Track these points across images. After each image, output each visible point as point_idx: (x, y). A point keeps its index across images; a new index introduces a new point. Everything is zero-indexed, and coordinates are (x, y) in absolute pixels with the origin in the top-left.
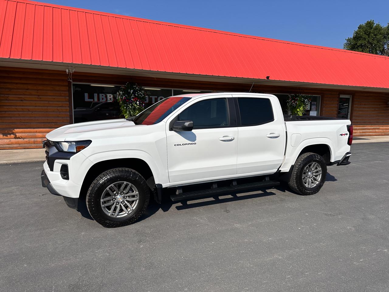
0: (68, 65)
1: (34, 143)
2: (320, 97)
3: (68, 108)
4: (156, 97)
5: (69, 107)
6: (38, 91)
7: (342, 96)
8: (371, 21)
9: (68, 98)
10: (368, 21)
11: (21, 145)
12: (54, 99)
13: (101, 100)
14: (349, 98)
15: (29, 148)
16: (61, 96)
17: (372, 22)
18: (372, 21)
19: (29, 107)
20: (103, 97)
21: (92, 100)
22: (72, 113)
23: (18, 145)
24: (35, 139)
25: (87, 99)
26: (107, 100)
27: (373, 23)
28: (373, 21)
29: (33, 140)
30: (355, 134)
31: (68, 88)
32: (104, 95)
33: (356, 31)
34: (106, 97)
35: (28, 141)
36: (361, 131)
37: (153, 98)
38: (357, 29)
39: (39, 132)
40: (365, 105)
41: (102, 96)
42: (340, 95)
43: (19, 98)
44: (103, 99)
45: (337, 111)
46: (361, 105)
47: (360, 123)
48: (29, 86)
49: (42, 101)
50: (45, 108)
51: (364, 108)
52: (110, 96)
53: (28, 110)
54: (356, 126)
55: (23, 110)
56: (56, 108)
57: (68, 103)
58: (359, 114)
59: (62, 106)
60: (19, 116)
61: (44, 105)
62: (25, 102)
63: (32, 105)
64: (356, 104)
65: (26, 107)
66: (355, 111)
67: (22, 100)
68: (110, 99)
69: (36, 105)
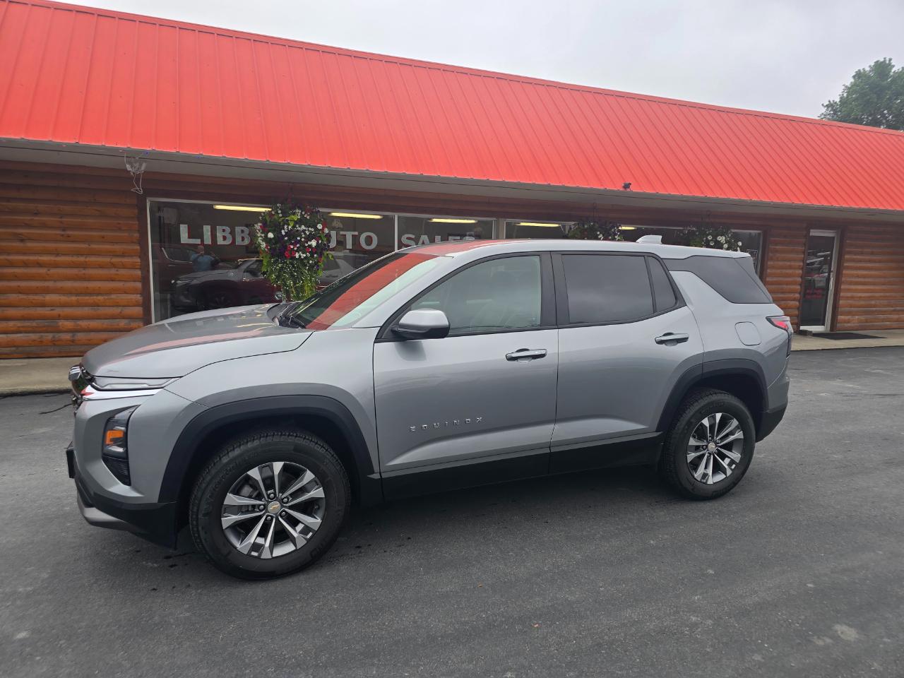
0: (132, 155)
1: (54, 343)
2: (759, 234)
3: (139, 260)
4: (356, 233)
5: (140, 257)
6: (61, 218)
7: (814, 233)
8: (885, 61)
9: (136, 235)
10: (878, 61)
11: (20, 349)
12: (103, 237)
13: (220, 241)
14: (834, 238)
15: (43, 355)
16: (120, 229)
17: (887, 62)
18: (887, 59)
19: (40, 258)
20: (224, 234)
21: (198, 241)
22: (148, 271)
23: (14, 349)
24: (57, 335)
25: (184, 237)
26: (234, 239)
27: (890, 64)
28: (890, 60)
29: (50, 336)
30: (849, 325)
31: (136, 211)
32: (228, 229)
33: (848, 84)
34: (232, 233)
35: (40, 338)
36: (863, 318)
37: (349, 235)
38: (849, 81)
39: (67, 318)
40: (872, 253)
41: (224, 230)
42: (811, 230)
43: (15, 234)
44: (225, 238)
45: (802, 269)
46: (862, 253)
47: (860, 297)
48: (41, 207)
49: (73, 242)
50: (82, 259)
51: (870, 261)
52: (242, 231)
53: (39, 265)
54: (851, 306)
55: (26, 264)
56: (107, 260)
57: (138, 247)
58: (858, 276)
59: (123, 255)
60: (16, 277)
61: (79, 254)
62: (29, 244)
63: (49, 252)
64: (849, 253)
65: (32, 258)
66: (848, 268)
67: (22, 241)
68: (243, 239)
69: (57, 253)
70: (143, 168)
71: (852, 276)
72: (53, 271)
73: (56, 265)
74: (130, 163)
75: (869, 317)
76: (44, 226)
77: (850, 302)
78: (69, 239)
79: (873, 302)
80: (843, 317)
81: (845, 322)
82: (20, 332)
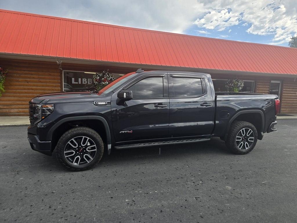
0: (58, 58)
2: (254, 82)
3: (60, 88)
6: (39, 76)
9: (60, 81)
11: (26, 113)
12: (50, 81)
13: (83, 83)
14: (280, 83)
16: (55, 79)
19: (32, 87)
21: (77, 83)
25: (73, 82)
26: (87, 82)
31: (60, 74)
32: (86, 79)
36: (290, 109)
40: (293, 88)
41: (85, 80)
42: (272, 81)
43: (26, 81)
44: (85, 82)
46: (289, 88)
47: (289, 103)
48: (33, 73)
49: (42, 83)
50: (44, 88)
51: (292, 91)
52: (90, 80)
53: (32, 89)
54: (286, 105)
55: (29, 89)
56: (51, 88)
57: (60, 85)
58: (288, 96)
59: (55, 87)
60: (26, 93)
61: (43, 86)
62: (29, 83)
63: (34, 86)
64: (284, 88)
65: (30, 87)
66: (284, 93)
67: (28, 82)
68: (90, 82)
69: (37, 86)
70: (61, 62)
71: (286, 96)
72: (36, 91)
73: (37, 89)
74: (57, 60)
75: (292, 109)
76: (34, 78)
77: (285, 104)
78: (40, 82)
79: (294, 104)
80: (283, 109)
81: (284, 111)
82: (26, 108)
